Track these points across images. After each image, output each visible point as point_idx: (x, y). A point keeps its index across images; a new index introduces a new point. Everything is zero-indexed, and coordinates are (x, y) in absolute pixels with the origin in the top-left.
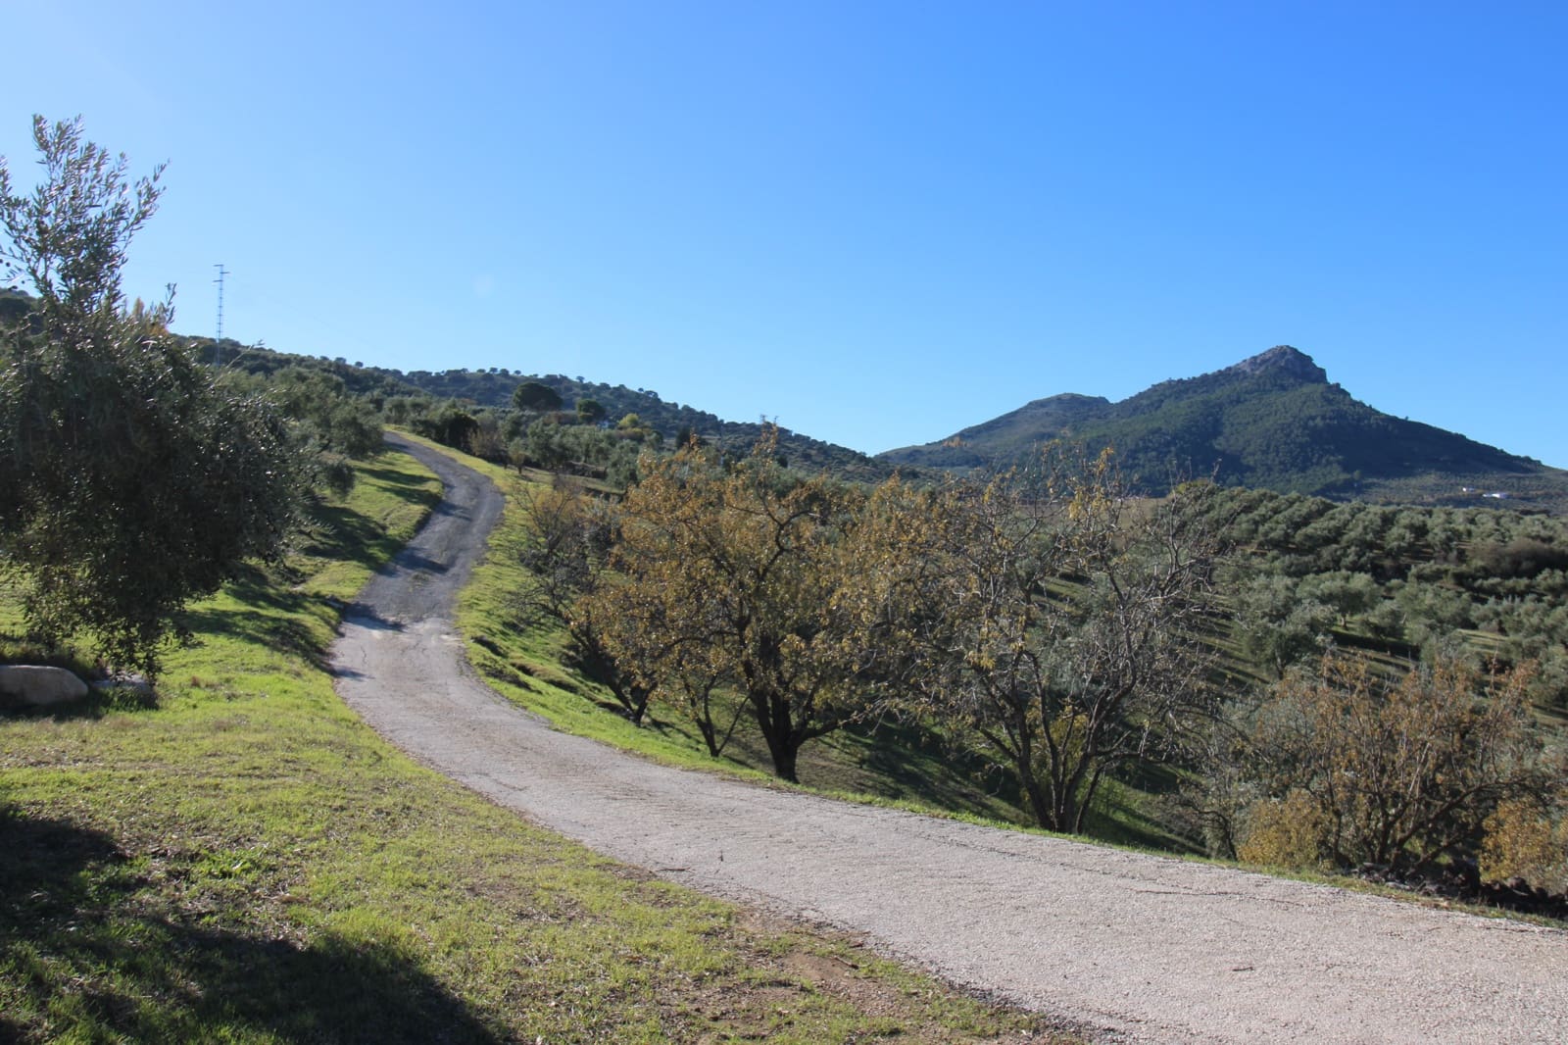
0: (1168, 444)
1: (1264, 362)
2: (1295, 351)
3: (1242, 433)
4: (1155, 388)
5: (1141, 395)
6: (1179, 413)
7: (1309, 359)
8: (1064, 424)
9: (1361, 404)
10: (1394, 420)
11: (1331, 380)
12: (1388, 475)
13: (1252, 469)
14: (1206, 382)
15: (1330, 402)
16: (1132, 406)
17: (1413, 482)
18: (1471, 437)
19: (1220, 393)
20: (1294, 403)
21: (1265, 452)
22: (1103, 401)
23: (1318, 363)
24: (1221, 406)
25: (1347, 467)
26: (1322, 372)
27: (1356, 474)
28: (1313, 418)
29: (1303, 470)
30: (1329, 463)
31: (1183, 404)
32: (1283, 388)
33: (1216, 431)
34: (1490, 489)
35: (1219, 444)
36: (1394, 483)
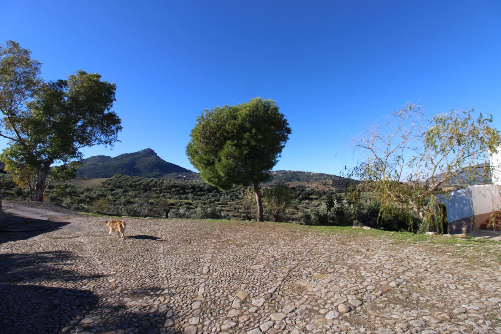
0: (124, 167)
1: (145, 151)
2: (151, 149)
3: (140, 165)
4: (122, 155)
5: (118, 156)
6: (127, 160)
7: (154, 151)
8: (100, 162)
9: (163, 160)
10: (168, 163)
11: (158, 155)
12: (167, 173)
13: (142, 172)
14: (133, 154)
15: (157, 159)
16: (117, 158)
17: (171, 174)
18: (181, 166)
19: (136, 156)
20: (150, 159)
21: (144, 169)
22: (110, 157)
23: (155, 152)
24: (136, 159)
25: (160, 172)
26: (156, 154)
27: (161, 173)
28: (154, 162)
29: (152, 172)
30: (157, 171)
31: (128, 158)
32: (148, 156)
33: (135, 164)
34: (184, 175)
35: (135, 167)
36: (168, 174)
